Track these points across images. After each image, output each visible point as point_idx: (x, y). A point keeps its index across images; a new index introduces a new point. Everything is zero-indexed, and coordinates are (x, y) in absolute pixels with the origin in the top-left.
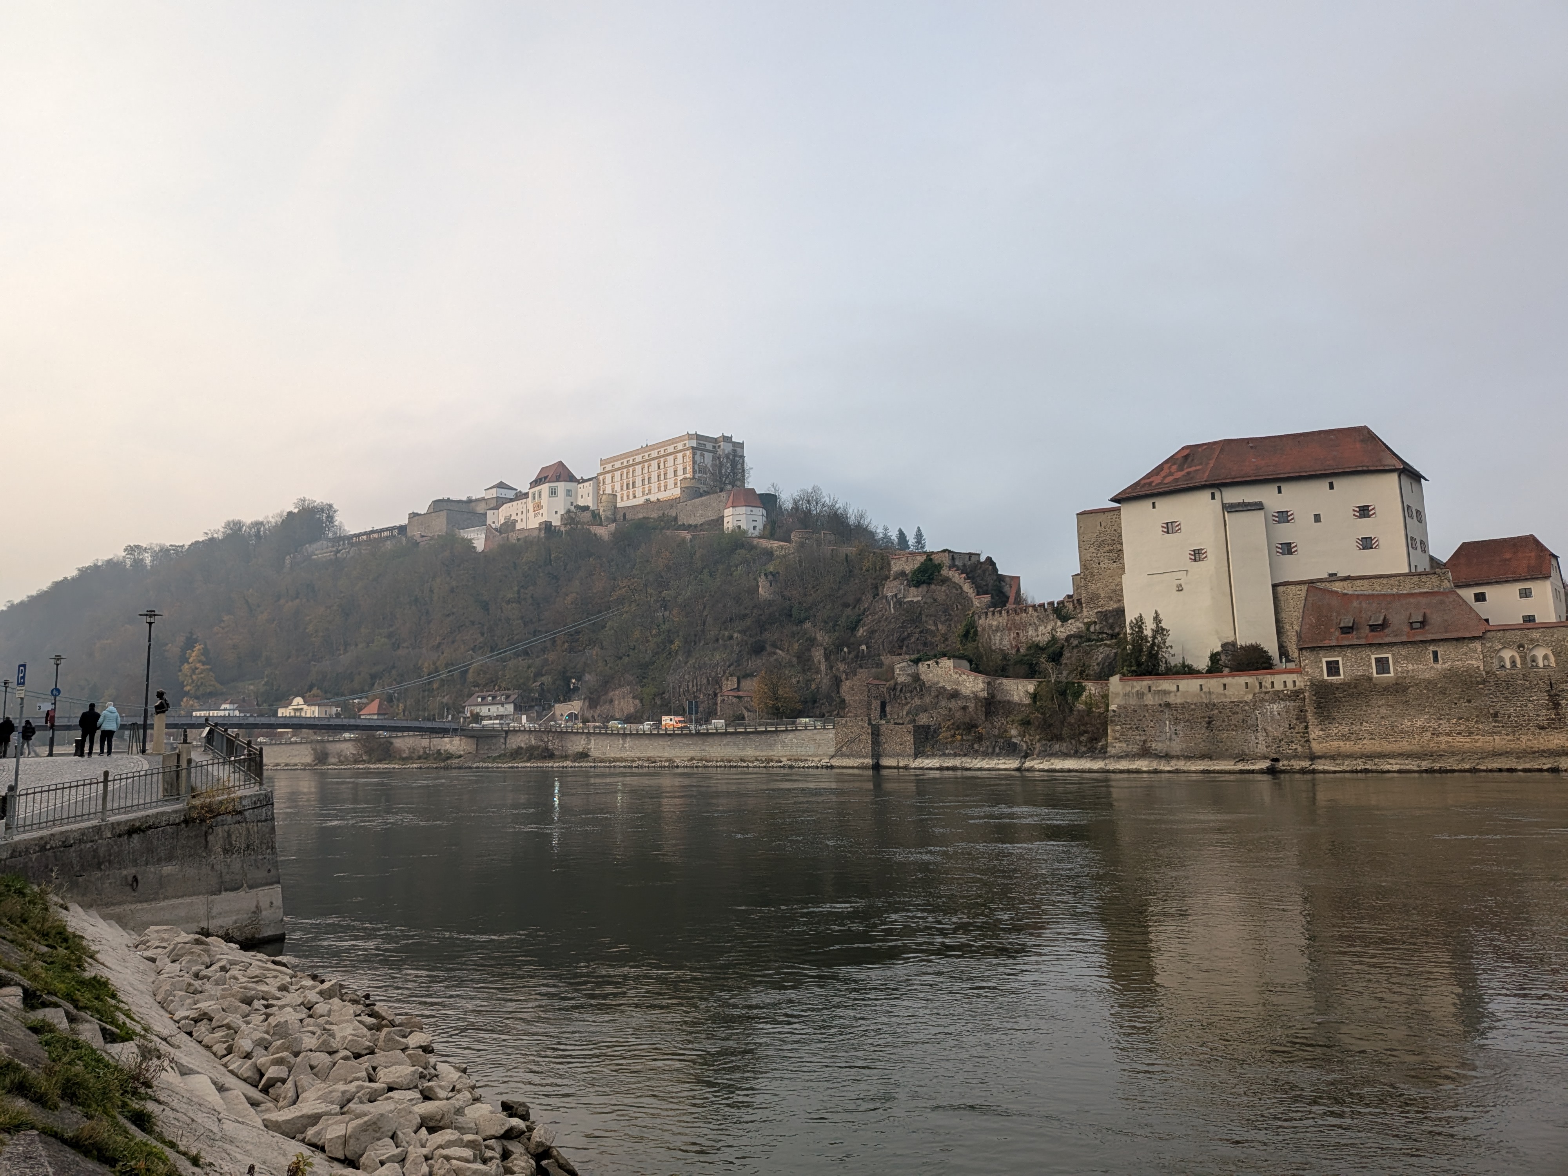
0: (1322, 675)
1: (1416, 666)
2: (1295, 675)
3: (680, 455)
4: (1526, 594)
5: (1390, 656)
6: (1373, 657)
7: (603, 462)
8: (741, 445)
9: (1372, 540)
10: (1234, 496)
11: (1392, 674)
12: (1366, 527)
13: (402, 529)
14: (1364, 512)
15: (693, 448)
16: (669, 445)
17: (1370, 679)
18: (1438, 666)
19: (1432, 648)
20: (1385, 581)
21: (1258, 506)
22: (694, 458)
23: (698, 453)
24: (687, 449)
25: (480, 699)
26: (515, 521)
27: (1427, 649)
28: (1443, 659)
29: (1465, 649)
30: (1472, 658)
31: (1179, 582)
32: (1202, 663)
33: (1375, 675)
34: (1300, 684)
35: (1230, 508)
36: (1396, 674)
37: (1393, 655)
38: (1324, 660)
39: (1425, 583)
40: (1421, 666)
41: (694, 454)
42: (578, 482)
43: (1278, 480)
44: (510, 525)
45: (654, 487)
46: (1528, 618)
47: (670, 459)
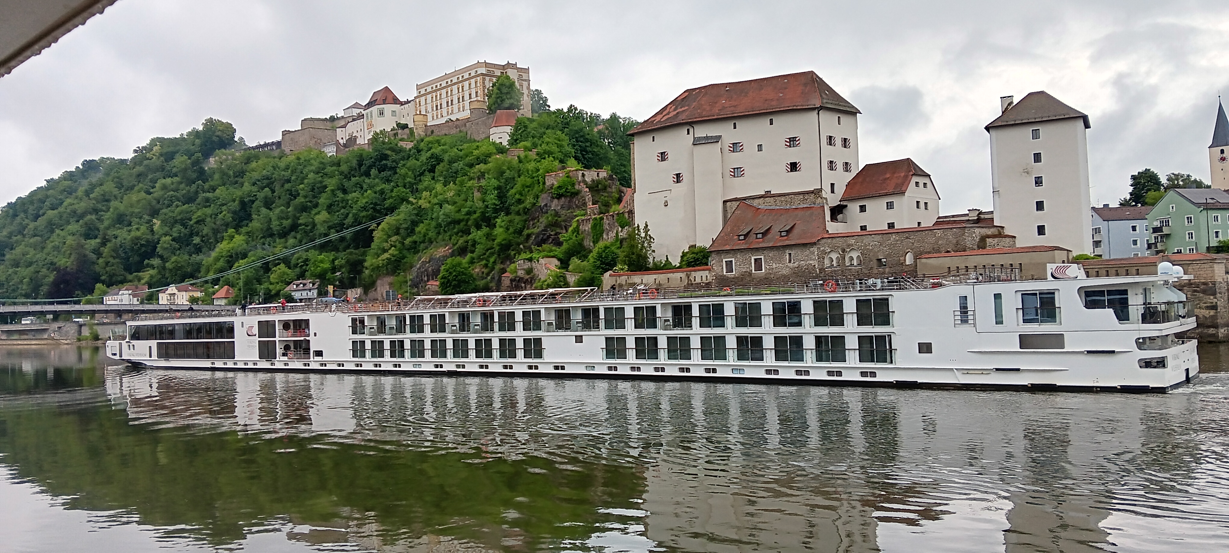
0: (723, 271)
1: (778, 265)
2: (707, 272)
3: (473, 81)
4: (890, 206)
5: (762, 257)
6: (753, 258)
7: (418, 87)
8: (527, 70)
9: (797, 165)
10: (701, 131)
11: (763, 271)
12: (793, 155)
13: (278, 144)
14: (792, 142)
15: (482, 74)
16: (465, 72)
17: (750, 274)
18: (791, 265)
19: (787, 251)
20: (783, 199)
21: (716, 139)
22: (484, 83)
23: (487, 78)
24: (478, 76)
25: (295, 286)
26: (356, 137)
27: (785, 253)
28: (794, 260)
29: (807, 252)
30: (811, 260)
31: (666, 199)
32: (676, 261)
33: (753, 272)
34: (710, 279)
35: (697, 142)
36: (766, 271)
37: (765, 256)
38: (724, 260)
39: (807, 200)
40: (781, 265)
41: (484, 79)
42: (402, 104)
43: (733, 118)
44: (352, 140)
46: (891, 225)
47: (466, 84)
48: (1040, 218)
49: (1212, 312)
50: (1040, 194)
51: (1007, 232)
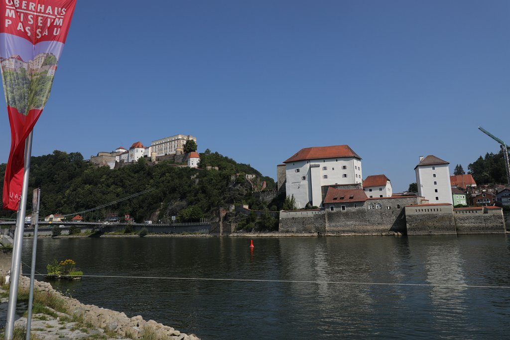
0: (330, 210)
1: (351, 208)
2: (323, 210)
4: (381, 190)
6: (341, 206)
9: (346, 175)
10: (312, 163)
11: (345, 210)
12: (345, 172)
14: (344, 167)
16: (173, 138)
17: (341, 211)
18: (356, 208)
21: (318, 166)
23: (182, 140)
27: (354, 204)
29: (362, 204)
30: (363, 207)
31: (299, 185)
34: (325, 213)
35: (311, 166)
37: (345, 205)
38: (330, 206)
39: (355, 187)
41: (180, 141)
42: (145, 148)
43: (324, 159)
45: (168, 150)
46: (381, 196)
47: (173, 142)
48: (436, 195)
49: (502, 225)
50: (436, 187)
51: (426, 199)
